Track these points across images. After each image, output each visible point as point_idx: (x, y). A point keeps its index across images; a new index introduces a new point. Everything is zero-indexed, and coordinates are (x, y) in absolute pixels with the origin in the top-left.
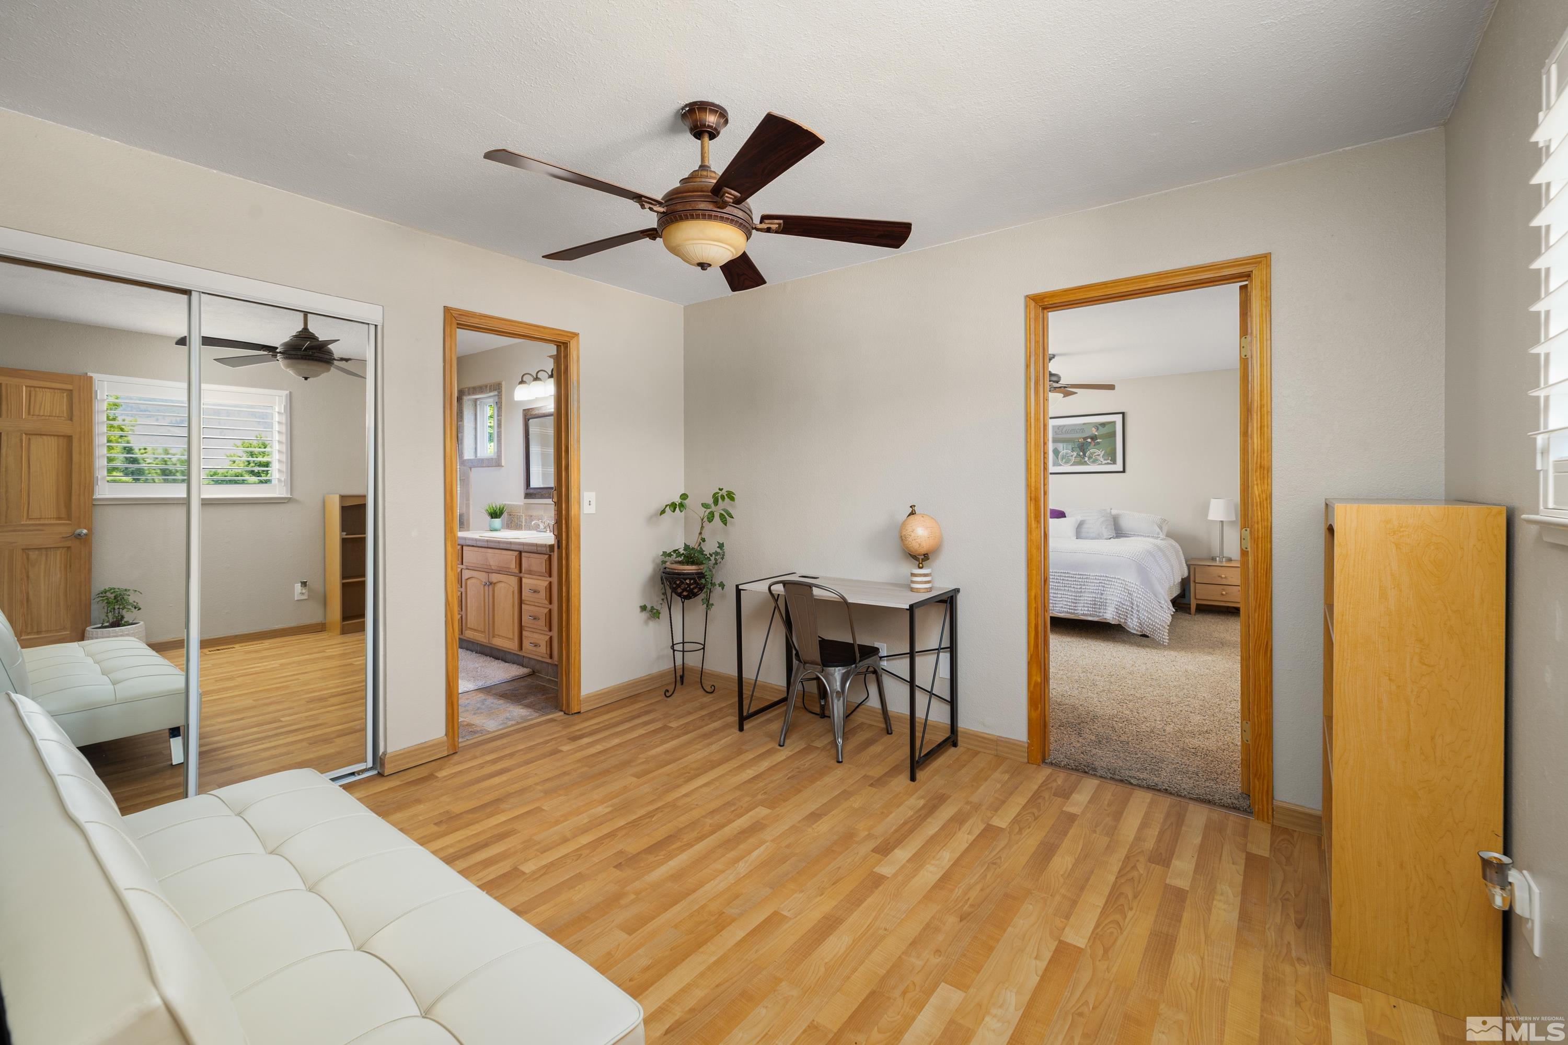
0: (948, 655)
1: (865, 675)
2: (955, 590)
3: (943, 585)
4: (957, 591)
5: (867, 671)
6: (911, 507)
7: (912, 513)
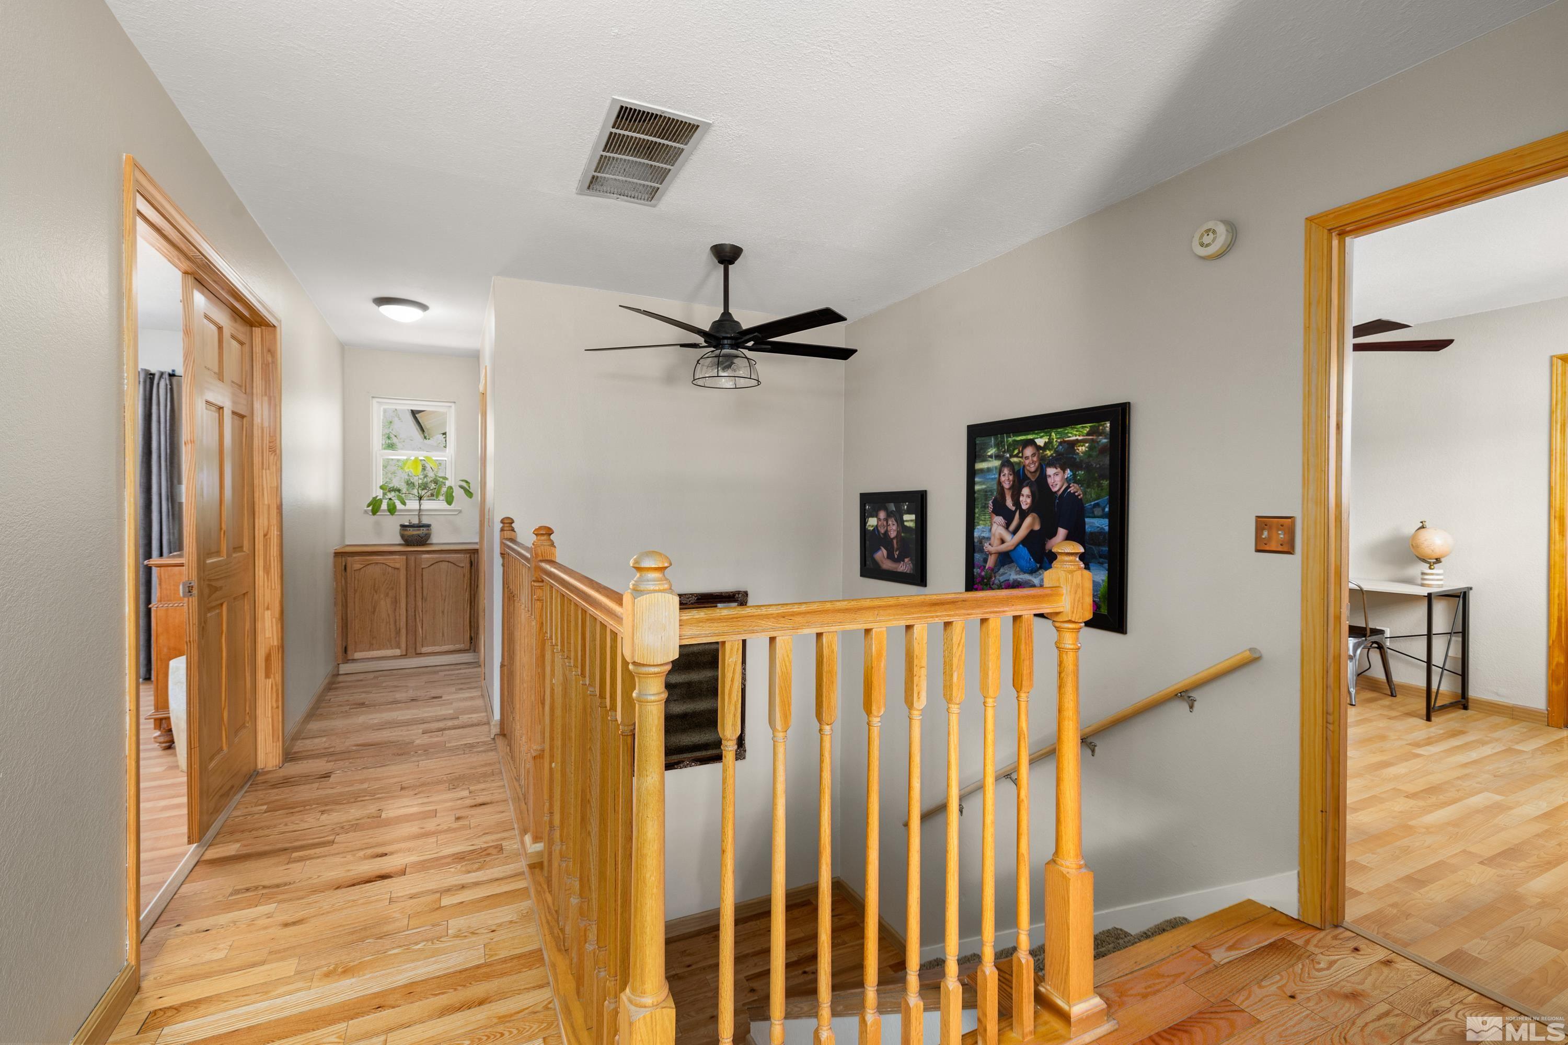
0: (1460, 639)
1: (1369, 649)
2: (1468, 588)
3: (1455, 584)
4: (1471, 589)
5: (1371, 646)
6: (1422, 522)
7: (1423, 527)
